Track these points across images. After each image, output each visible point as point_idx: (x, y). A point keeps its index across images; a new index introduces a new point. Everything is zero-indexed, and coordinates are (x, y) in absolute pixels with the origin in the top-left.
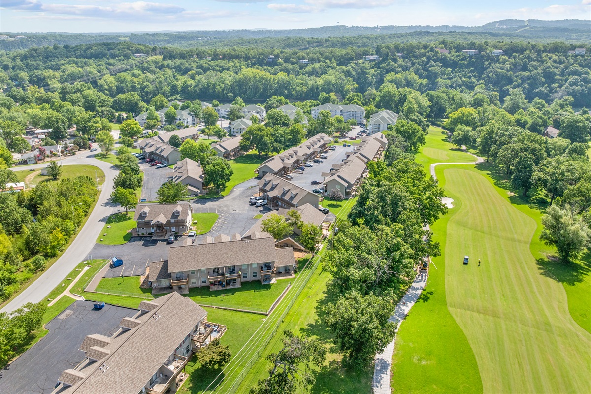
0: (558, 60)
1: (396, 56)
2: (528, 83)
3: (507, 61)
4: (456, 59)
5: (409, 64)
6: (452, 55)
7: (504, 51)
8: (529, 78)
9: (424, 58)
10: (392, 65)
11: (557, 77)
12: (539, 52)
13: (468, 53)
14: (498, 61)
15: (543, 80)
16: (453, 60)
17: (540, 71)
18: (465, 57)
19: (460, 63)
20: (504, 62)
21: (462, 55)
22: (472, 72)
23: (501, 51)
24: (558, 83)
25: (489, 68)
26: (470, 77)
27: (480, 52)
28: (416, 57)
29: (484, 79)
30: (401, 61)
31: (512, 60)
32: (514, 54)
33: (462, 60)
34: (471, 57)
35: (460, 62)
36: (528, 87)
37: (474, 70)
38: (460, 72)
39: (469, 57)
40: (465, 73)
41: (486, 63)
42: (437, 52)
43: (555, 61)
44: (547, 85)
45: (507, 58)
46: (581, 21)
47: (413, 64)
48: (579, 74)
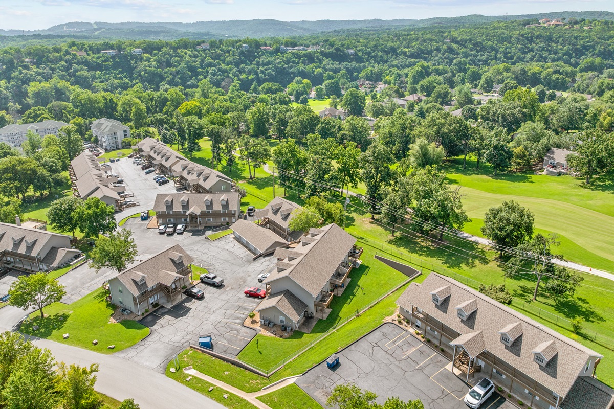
0: (192, 55)
1: (25, 62)
2: (179, 78)
3: (151, 59)
4: (99, 61)
5: (47, 70)
6: (92, 57)
7: (143, 50)
8: (178, 72)
9: (63, 63)
10: (26, 73)
11: (199, 69)
12: (175, 49)
13: (108, 54)
14: (141, 59)
15: (190, 73)
16: (96, 62)
17: (183, 65)
18: (108, 58)
19: (105, 65)
20: (148, 60)
21: (103, 56)
22: (120, 73)
23: (140, 49)
24: (202, 75)
25: (136, 67)
26: (121, 78)
27: (120, 51)
28: (52, 62)
29: (137, 78)
30: (34, 69)
31: (155, 58)
32: (154, 52)
33: (105, 61)
34: (113, 57)
35: (104, 63)
36: (180, 81)
37: (122, 71)
38: (109, 74)
39: (111, 57)
40: (115, 75)
41: (132, 62)
42: (75, 55)
43: (190, 56)
44: (194, 78)
45: (150, 56)
46: (141, 23)
47: (53, 70)
48: (215, 66)
